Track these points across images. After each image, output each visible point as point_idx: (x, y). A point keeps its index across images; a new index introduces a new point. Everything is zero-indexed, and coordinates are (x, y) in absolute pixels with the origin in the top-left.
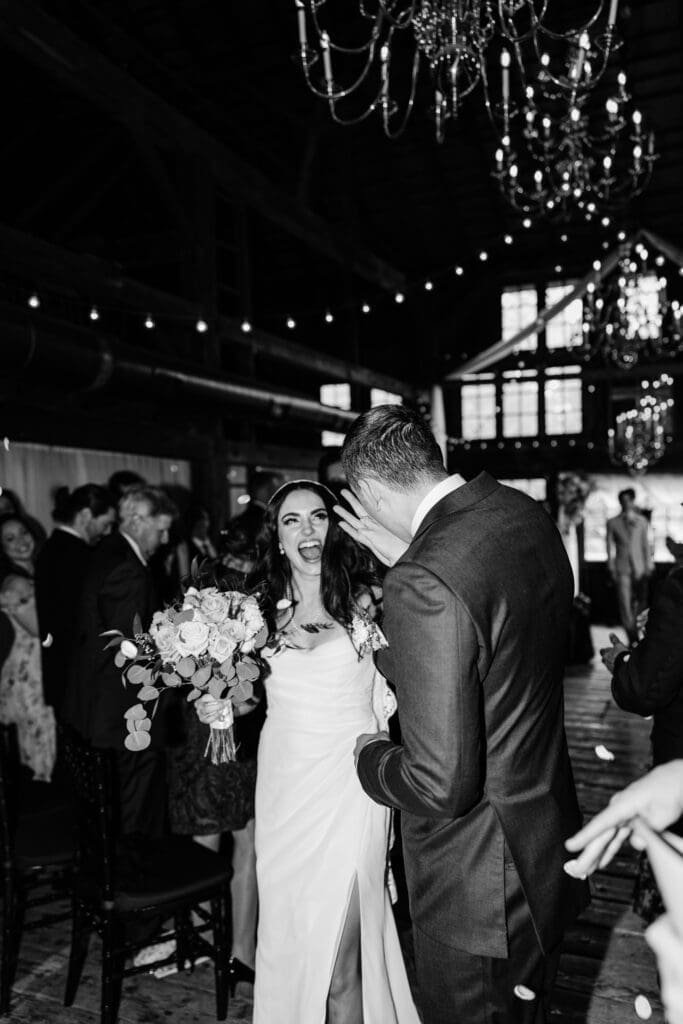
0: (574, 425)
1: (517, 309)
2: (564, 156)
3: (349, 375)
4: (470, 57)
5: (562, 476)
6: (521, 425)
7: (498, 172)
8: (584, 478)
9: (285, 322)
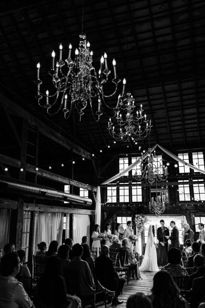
0: (140, 199)
1: (123, 164)
2: (127, 124)
3: (70, 182)
4: (84, 100)
5: (136, 216)
6: (124, 199)
7: (109, 128)
8: (143, 217)
9: (49, 167)
